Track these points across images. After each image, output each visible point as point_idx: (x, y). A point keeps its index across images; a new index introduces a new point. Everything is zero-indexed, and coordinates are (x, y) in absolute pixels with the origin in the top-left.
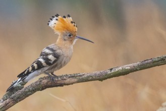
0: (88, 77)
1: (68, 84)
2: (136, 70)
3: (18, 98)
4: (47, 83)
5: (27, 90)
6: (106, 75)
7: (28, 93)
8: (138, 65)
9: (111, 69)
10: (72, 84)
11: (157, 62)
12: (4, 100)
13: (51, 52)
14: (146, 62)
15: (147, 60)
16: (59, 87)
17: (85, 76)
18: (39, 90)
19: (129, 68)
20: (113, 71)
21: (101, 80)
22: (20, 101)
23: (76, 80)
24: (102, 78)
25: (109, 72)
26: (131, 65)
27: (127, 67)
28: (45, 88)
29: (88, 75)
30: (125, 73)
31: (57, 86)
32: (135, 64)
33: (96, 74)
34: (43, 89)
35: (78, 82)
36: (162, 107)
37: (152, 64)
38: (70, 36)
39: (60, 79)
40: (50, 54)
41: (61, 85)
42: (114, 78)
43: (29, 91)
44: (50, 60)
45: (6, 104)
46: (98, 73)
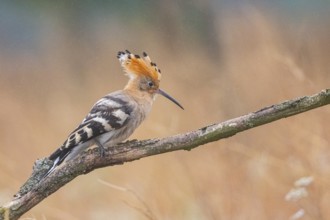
0: (165, 145)
1: (131, 160)
2: (248, 127)
3: (47, 189)
4: (95, 160)
5: (60, 175)
6: (196, 138)
7: (63, 180)
8: (250, 118)
9: (204, 129)
10: (138, 159)
11: (283, 110)
12: (22, 195)
13: (118, 105)
14: (264, 112)
15: (266, 109)
16: (115, 166)
17: (160, 143)
18: (81, 173)
19: (235, 124)
20: (207, 132)
21: (188, 148)
22: (50, 194)
23: (144, 151)
24: (189, 145)
25: (201, 135)
26: (238, 119)
27: (232, 123)
28: (92, 169)
29: (165, 141)
30: (228, 133)
31: (112, 164)
32: (246, 117)
33: (178, 139)
34: (88, 171)
35: (148, 154)
36: (296, 188)
37: (274, 116)
38: (151, 85)
39: (116, 151)
40: (117, 109)
41: (120, 162)
42: (210, 144)
43: (65, 176)
44: (118, 119)
45: (27, 202)
46: (181, 136)
